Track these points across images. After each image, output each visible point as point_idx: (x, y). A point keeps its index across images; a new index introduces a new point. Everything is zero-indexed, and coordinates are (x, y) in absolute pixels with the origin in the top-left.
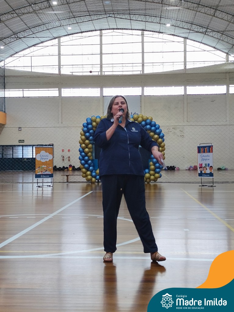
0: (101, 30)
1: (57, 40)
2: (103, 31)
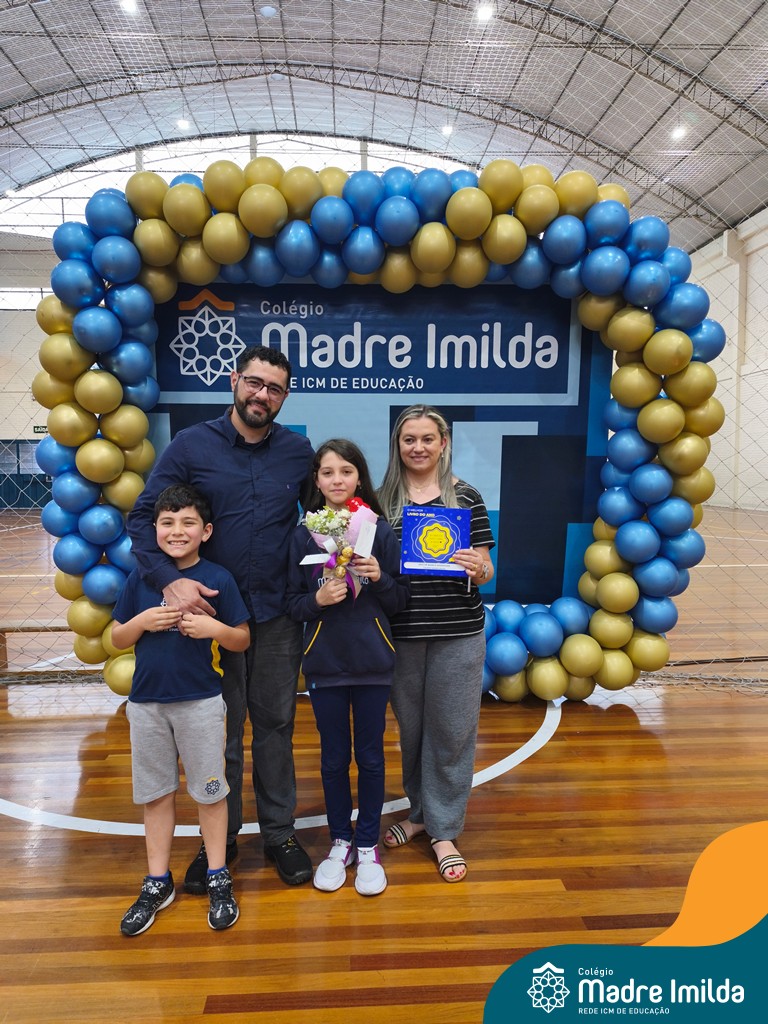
0: (253, 133)
1: (133, 155)
2: (259, 137)
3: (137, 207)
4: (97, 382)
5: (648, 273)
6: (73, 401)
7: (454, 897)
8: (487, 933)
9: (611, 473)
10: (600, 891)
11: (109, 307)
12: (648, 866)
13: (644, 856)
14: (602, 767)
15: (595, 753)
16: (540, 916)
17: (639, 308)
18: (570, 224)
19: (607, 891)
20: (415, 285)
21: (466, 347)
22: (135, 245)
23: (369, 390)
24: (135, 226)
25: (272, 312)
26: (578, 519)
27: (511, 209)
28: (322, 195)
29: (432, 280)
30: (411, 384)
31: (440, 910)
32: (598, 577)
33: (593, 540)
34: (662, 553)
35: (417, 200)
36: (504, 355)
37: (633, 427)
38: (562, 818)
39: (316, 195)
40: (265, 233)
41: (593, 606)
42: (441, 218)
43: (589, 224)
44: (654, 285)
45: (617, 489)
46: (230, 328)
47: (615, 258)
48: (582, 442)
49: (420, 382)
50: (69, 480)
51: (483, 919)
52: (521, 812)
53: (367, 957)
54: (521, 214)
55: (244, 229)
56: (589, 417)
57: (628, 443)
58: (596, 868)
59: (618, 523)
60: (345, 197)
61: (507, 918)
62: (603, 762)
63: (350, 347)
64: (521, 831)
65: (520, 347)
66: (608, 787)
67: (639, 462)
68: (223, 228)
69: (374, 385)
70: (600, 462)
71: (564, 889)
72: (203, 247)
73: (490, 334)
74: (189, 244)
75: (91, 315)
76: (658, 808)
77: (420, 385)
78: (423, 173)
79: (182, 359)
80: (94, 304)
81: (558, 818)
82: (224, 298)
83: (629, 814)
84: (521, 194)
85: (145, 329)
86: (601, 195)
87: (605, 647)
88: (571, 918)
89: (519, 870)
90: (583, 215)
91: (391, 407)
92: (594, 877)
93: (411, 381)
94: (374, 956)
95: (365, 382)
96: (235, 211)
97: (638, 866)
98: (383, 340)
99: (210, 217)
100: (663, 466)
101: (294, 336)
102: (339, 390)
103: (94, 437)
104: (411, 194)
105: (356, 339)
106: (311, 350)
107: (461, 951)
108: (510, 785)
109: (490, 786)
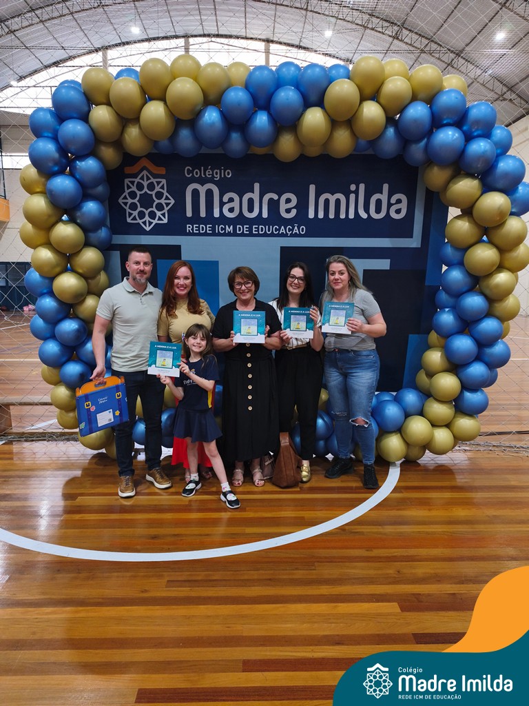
0: (186, 37)
2: (191, 40)
3: (91, 95)
4: (66, 231)
5: (480, 147)
6: (48, 244)
7: (319, 615)
8: (343, 644)
9: (443, 296)
10: (426, 613)
11: (72, 174)
12: (461, 594)
13: (458, 585)
14: (429, 514)
15: (424, 503)
16: (382, 632)
17: (471, 175)
18: (419, 108)
19: (432, 613)
20: (301, 154)
21: (338, 202)
22: (90, 126)
23: (265, 235)
24: (89, 111)
25: (193, 174)
26: (417, 331)
27: (375, 96)
28: (230, 86)
29: (313, 152)
30: (296, 230)
31: (309, 625)
32: (431, 375)
33: (428, 347)
34: (479, 358)
35: (302, 89)
36: (367, 210)
37: (461, 264)
38: (399, 554)
39: (225, 86)
40: (186, 116)
41: (427, 394)
42: (320, 103)
43: (434, 108)
44: (482, 157)
45: (447, 310)
46: (162, 187)
47: (453, 135)
48: (421, 275)
49: (303, 229)
50: (48, 300)
51: (340, 633)
52: (369, 549)
53: (255, 661)
54: (382, 101)
55: (170, 112)
56: (429, 257)
57: (456, 275)
58: (423, 594)
59: (447, 335)
60: (247, 87)
61: (358, 633)
62: (429, 510)
63: (251, 201)
64: (369, 564)
65: (379, 202)
66: (434, 530)
67: (465, 289)
68: (155, 111)
69: (269, 231)
70: (435, 290)
71: (400, 611)
72: (140, 128)
73: (356, 192)
74: (130, 125)
75: (59, 180)
76: (470, 548)
77: (303, 231)
78: (308, 67)
79: (128, 210)
80: (61, 172)
81: (396, 554)
82: (157, 164)
83: (447, 552)
84: (382, 83)
85: (100, 189)
86: (445, 84)
87: (434, 425)
88: (405, 635)
89: (367, 595)
90: (430, 100)
91: (281, 247)
92: (422, 602)
93: (296, 228)
94: (260, 661)
95: (262, 228)
96: (163, 99)
97: (454, 594)
98: (275, 197)
99: (145, 103)
100: (482, 294)
101: (209, 194)
102: (243, 235)
103: (65, 270)
104: (297, 85)
105: (255, 196)
106: (222, 204)
107: (323, 659)
108: (362, 527)
109: (347, 527)
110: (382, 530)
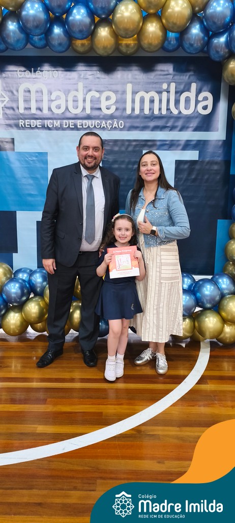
21: (152, 99)
30: (115, 125)
49: (121, 123)
63: (75, 99)
77: (121, 126)
93: (115, 122)
95: (86, 123)
98: (97, 95)
101: (39, 93)
102: (69, 129)
105: (80, 94)
106: (50, 102)
108: (160, 428)
109: (143, 428)
110: (179, 433)
